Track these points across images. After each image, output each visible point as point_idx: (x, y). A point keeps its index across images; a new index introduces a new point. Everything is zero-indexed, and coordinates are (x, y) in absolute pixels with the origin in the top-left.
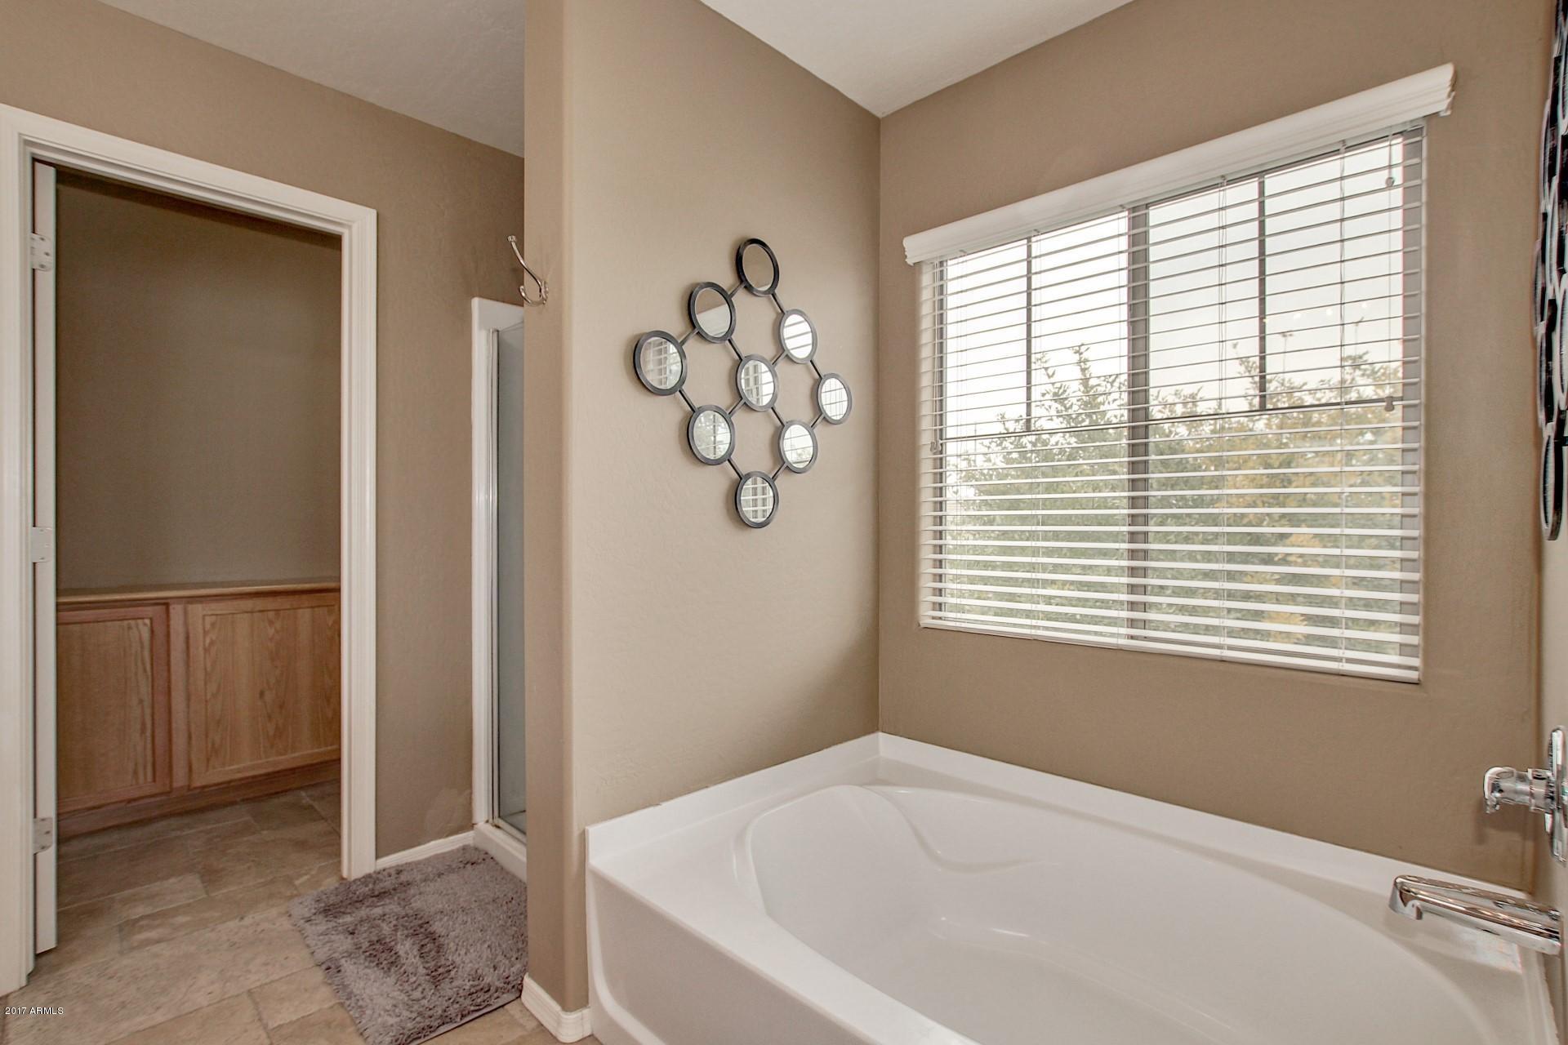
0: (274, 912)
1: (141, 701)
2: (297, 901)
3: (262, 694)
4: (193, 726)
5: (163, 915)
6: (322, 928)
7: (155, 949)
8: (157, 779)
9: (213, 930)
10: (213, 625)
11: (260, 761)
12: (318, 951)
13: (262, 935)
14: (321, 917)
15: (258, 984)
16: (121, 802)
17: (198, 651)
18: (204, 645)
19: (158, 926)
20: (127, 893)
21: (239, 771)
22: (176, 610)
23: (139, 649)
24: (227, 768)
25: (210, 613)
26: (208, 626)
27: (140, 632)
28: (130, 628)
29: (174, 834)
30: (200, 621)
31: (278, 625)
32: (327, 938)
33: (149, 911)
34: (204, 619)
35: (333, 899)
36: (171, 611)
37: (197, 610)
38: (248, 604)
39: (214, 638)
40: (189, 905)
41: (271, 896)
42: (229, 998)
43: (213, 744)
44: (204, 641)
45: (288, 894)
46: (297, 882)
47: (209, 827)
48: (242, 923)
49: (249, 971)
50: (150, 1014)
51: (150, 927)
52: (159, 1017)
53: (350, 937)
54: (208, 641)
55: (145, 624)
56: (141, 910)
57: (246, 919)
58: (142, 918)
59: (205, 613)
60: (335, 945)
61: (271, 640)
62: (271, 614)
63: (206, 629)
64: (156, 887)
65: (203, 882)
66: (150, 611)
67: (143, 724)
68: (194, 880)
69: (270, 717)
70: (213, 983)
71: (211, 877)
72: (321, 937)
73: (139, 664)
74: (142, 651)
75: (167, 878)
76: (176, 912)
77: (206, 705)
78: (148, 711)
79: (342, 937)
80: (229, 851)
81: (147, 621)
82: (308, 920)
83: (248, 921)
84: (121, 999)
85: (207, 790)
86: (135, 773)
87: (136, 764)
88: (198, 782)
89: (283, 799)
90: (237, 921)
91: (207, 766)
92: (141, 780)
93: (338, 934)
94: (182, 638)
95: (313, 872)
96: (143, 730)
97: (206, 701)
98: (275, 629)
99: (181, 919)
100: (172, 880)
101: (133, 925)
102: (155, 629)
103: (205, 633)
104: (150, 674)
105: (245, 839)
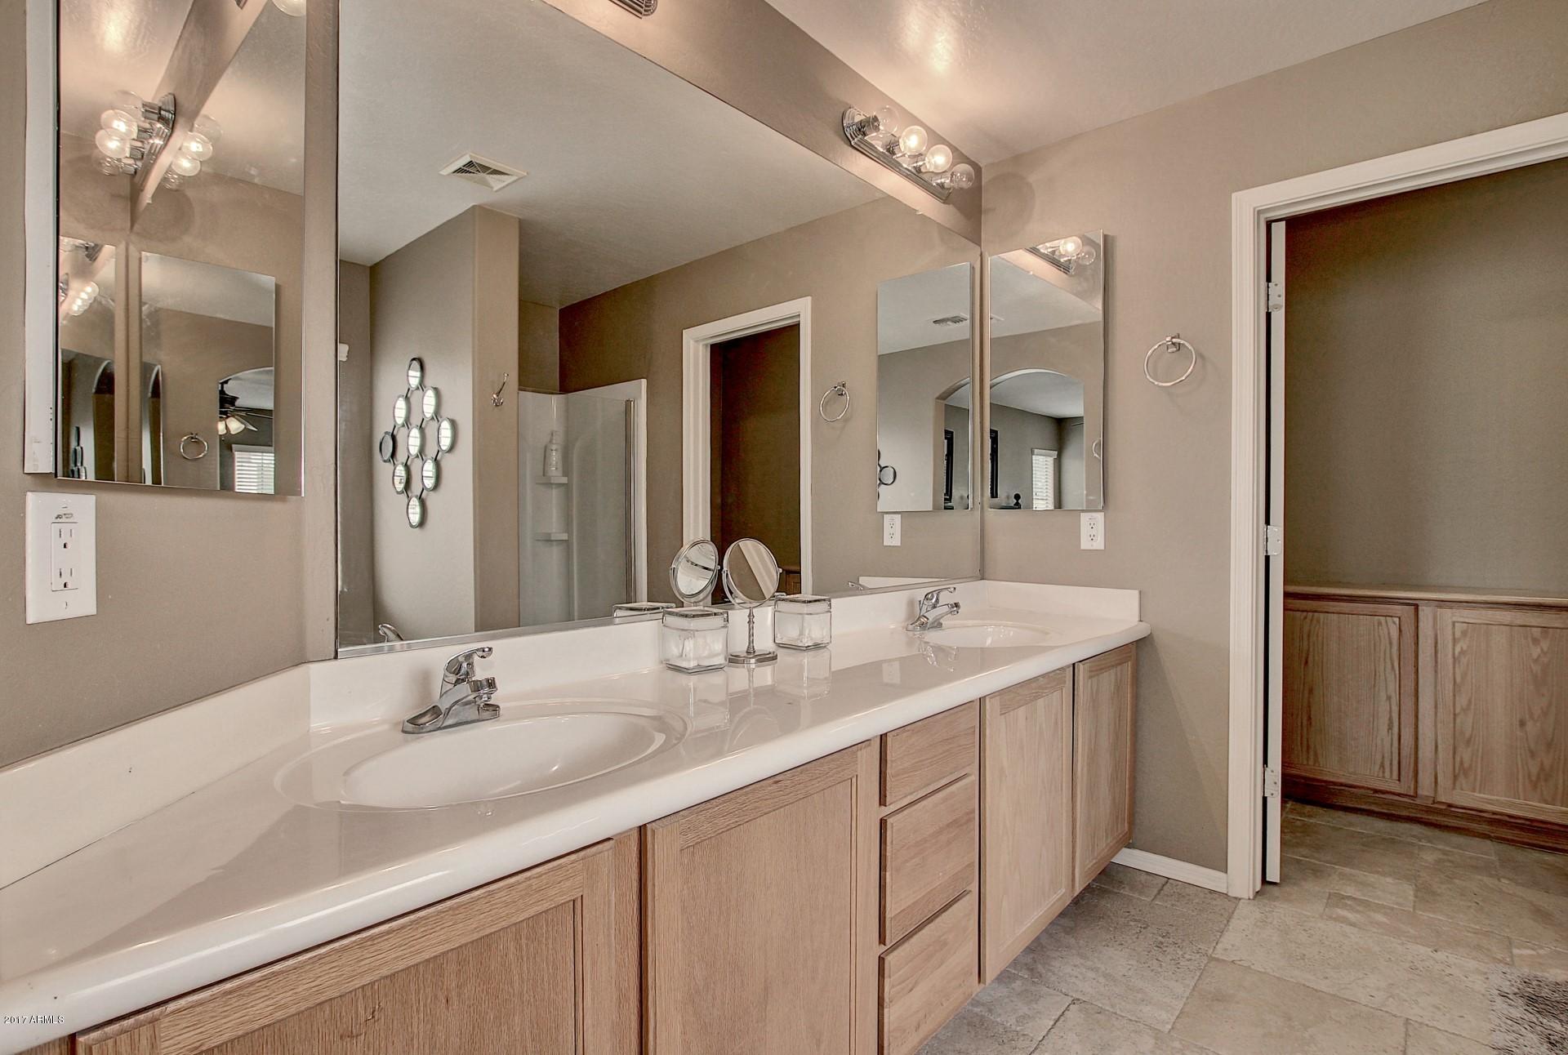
0: (1472, 964)
1: (1389, 698)
2: (1502, 967)
3: (1522, 724)
4: (1439, 738)
5: (1366, 904)
6: (1516, 1013)
7: (1348, 929)
8: (1402, 779)
9: (1403, 944)
10: (1464, 633)
11: (1517, 801)
12: (1498, 1032)
13: (1447, 979)
14: (1520, 1001)
15: (1419, 1020)
16: (1368, 789)
17: (1446, 658)
18: (1454, 654)
19: (1358, 912)
20: (1347, 870)
21: (1489, 802)
22: (1425, 612)
23: (1388, 645)
24: (1476, 794)
25: (1462, 620)
26: (1458, 634)
27: (1388, 629)
28: (1380, 623)
29: (1409, 839)
30: (1450, 627)
31: (1545, 645)
32: (1516, 1027)
33: (1358, 895)
34: (1454, 625)
35: (1546, 992)
36: (1420, 613)
37: (1447, 615)
38: (1507, 616)
39: (1465, 648)
40: (1392, 909)
41: (1478, 947)
42: (1387, 1012)
43: (1462, 763)
44: (1454, 649)
45: (1499, 956)
46: (1516, 951)
47: (1448, 849)
48: (1435, 955)
49: (1416, 1002)
50: (1318, 978)
51: (1352, 909)
52: (1323, 986)
53: (1546, 1045)
54: (1458, 650)
55: (1394, 623)
56: (1350, 890)
57: (1439, 953)
58: (1349, 898)
59: (1454, 619)
60: (1521, 1040)
61: (1536, 661)
62: (1536, 632)
63: (1456, 636)
64: (1372, 878)
65: (1416, 897)
66: (1398, 609)
67: (1390, 719)
68: (1409, 890)
69: (1533, 754)
70: (1378, 989)
71: (1425, 894)
72: (1510, 1022)
73: (1388, 660)
74: (1391, 648)
75: (1384, 874)
76: (1379, 908)
77: (1455, 719)
78: (1395, 709)
79: (1535, 1038)
80: (1457, 881)
81: (1397, 620)
82: (1504, 996)
83: (1440, 956)
84: (1304, 952)
85: (1453, 809)
86: (1382, 766)
87: (1383, 757)
88: (1443, 798)
89: (1548, 858)
90: (1430, 950)
91: (1454, 784)
92: (1387, 774)
93: (1532, 1032)
94: (1431, 641)
95: (1541, 952)
96: (1390, 728)
97: (1455, 715)
98: (1542, 650)
99: (1380, 918)
100: (1389, 880)
101: (1337, 899)
102: (1403, 628)
103: (1455, 641)
104: (1397, 672)
105: (1480, 877)
